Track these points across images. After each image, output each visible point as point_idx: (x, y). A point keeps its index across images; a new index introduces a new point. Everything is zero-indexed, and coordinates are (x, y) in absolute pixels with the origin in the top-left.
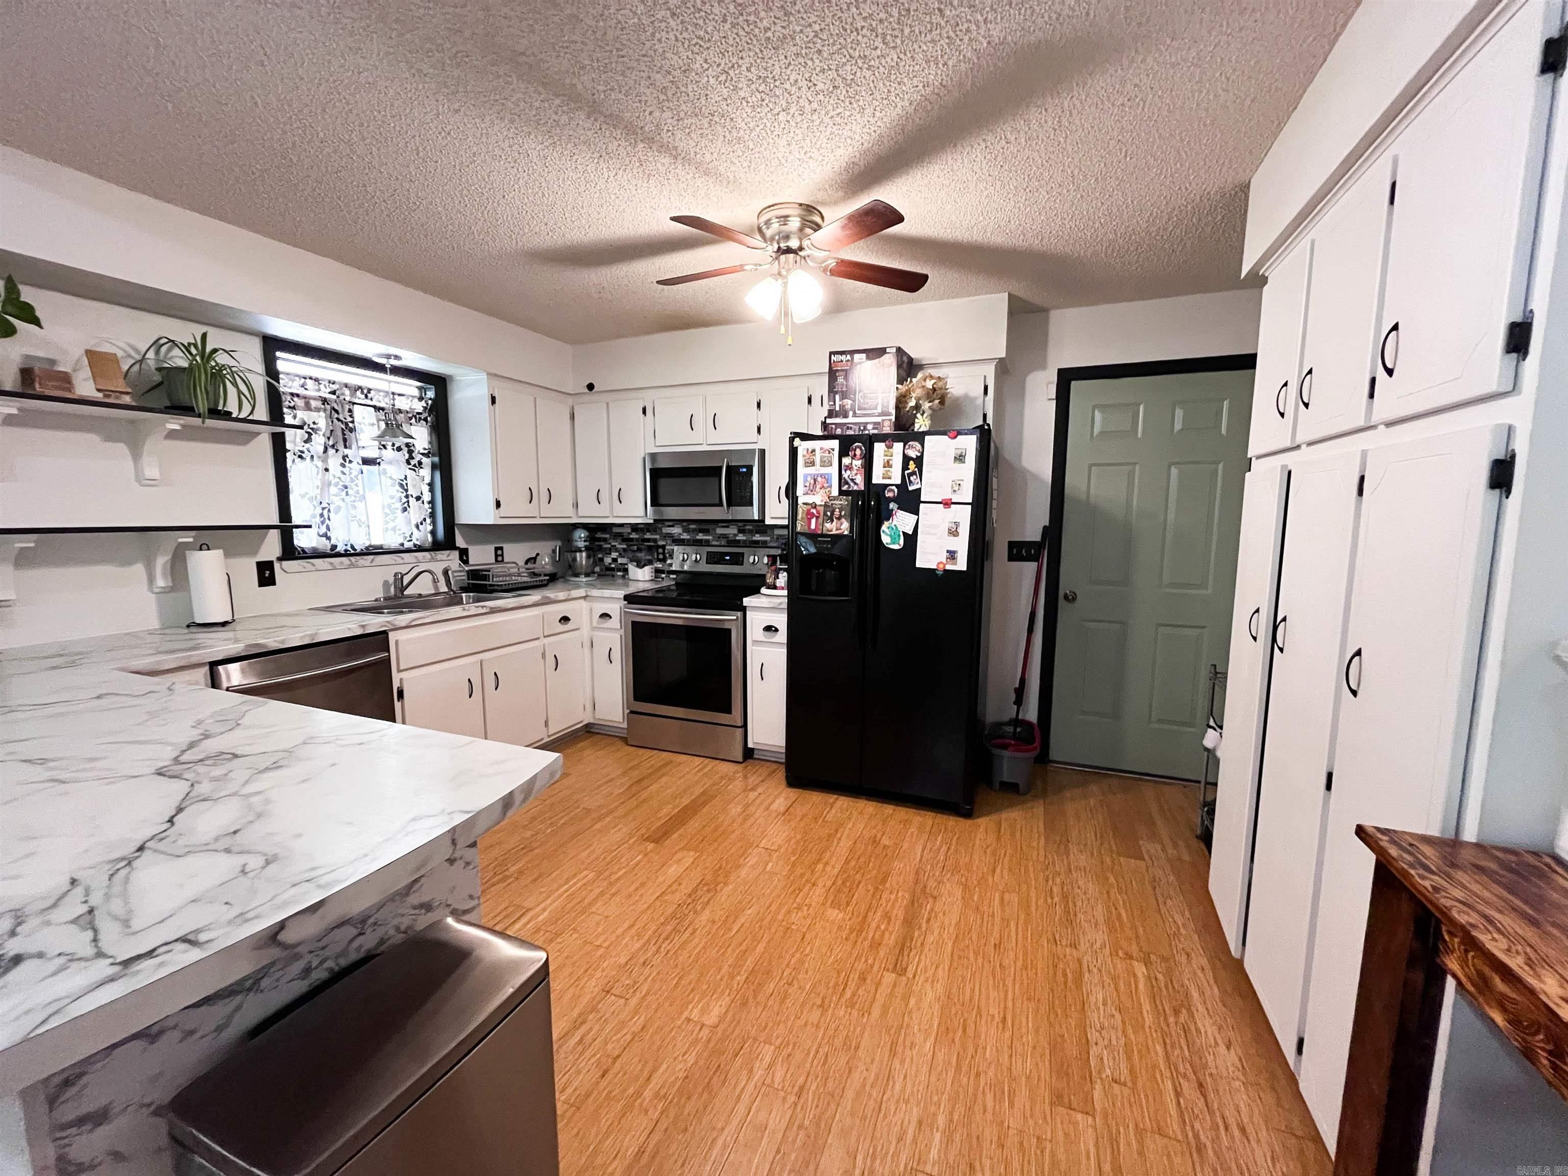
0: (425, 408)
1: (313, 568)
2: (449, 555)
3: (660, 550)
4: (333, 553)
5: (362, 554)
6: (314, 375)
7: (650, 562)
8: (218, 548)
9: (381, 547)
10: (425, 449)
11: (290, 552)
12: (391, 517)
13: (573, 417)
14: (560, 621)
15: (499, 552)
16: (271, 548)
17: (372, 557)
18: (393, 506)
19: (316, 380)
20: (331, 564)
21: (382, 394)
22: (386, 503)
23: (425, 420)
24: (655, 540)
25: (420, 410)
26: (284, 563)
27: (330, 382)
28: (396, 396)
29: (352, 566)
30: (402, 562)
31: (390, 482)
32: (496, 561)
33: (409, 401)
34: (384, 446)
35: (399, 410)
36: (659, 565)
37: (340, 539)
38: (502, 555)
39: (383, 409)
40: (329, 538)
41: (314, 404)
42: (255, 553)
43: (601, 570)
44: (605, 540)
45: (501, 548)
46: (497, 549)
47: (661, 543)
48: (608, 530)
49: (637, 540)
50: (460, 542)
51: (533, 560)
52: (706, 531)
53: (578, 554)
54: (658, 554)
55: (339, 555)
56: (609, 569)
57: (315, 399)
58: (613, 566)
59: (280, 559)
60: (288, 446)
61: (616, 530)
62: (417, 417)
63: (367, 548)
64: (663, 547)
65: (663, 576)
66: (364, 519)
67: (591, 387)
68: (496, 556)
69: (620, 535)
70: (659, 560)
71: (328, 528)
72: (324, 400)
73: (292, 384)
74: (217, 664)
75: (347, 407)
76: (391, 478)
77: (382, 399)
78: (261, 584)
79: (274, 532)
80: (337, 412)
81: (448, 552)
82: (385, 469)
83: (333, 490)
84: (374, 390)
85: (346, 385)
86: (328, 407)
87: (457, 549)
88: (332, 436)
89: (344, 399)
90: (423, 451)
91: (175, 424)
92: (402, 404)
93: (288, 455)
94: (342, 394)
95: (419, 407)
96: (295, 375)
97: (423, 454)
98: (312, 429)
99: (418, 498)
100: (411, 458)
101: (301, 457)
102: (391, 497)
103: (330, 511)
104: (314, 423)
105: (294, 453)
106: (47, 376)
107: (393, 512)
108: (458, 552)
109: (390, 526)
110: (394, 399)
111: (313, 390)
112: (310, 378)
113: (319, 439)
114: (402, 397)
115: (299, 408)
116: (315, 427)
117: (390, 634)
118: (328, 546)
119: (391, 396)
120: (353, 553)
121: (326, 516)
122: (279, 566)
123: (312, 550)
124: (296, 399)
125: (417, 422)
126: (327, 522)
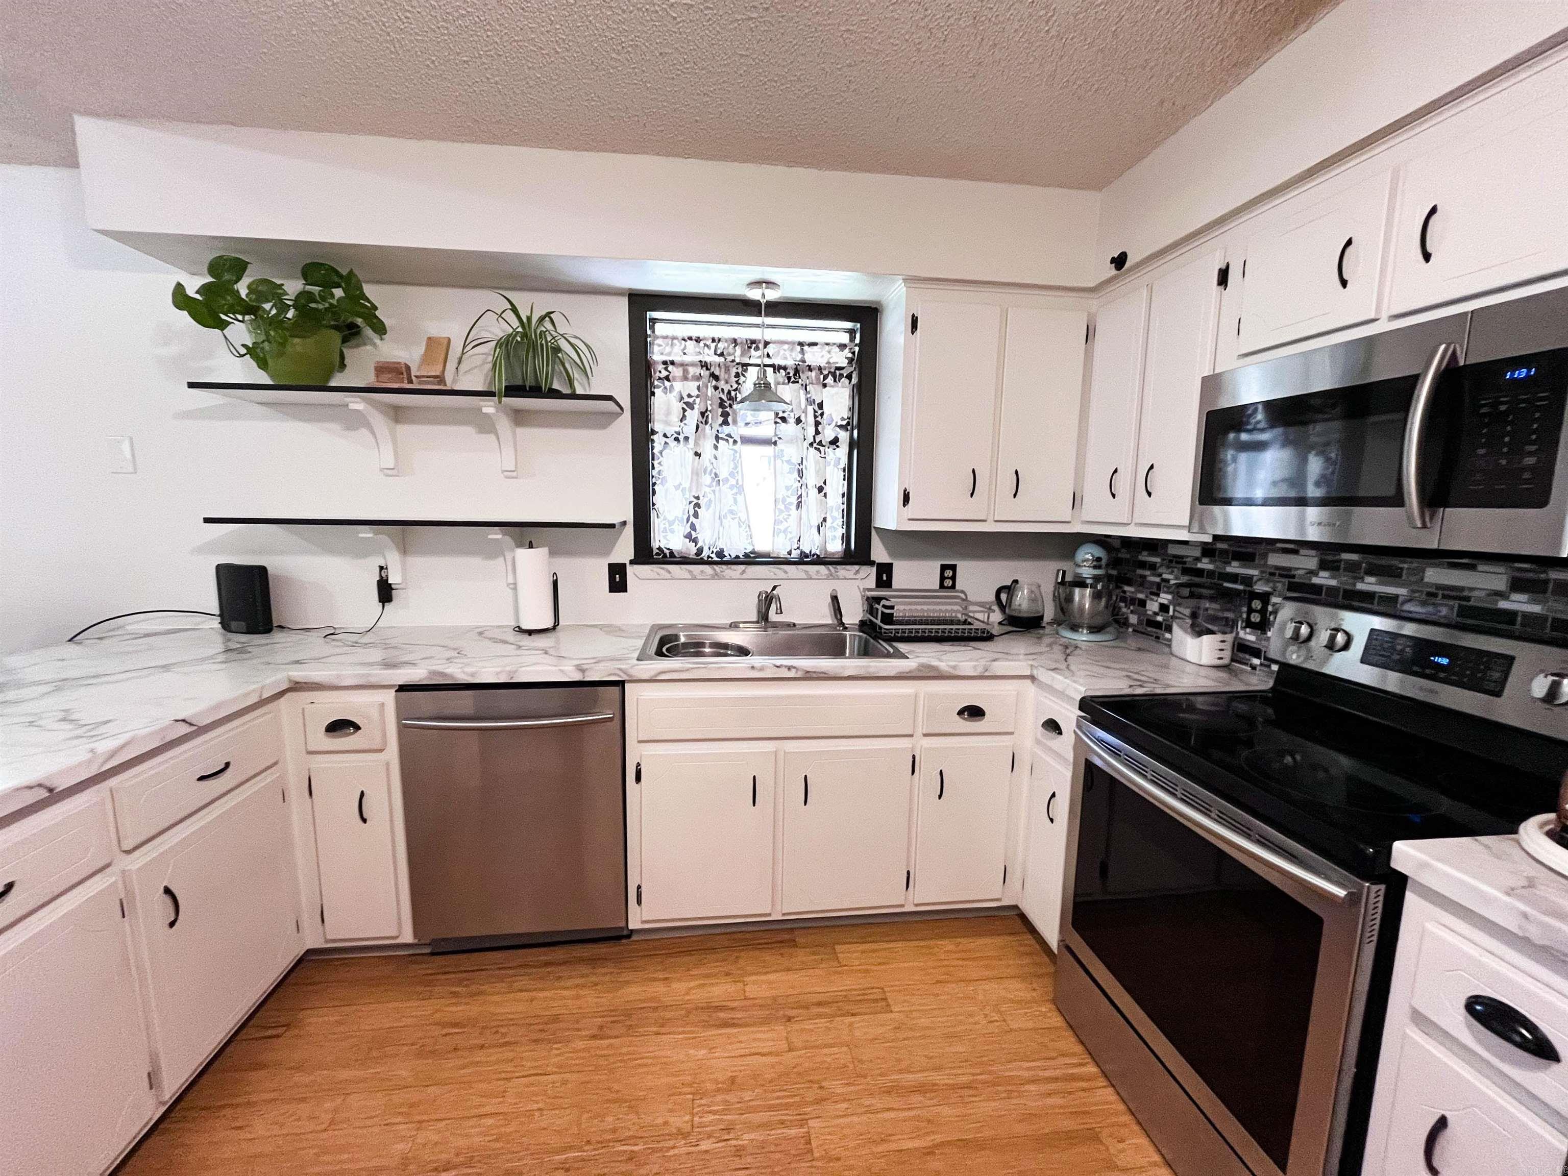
0: (851, 361)
1: (669, 576)
2: (857, 572)
3: (1257, 604)
4: (698, 560)
5: (736, 561)
6: (694, 335)
7: (1228, 626)
8: (543, 546)
9: (767, 555)
10: (843, 419)
11: (645, 553)
12: (784, 515)
13: (1089, 335)
14: (961, 713)
15: (949, 573)
16: (624, 550)
17: (743, 567)
18: (788, 500)
19: (698, 340)
20: (690, 572)
21: (786, 347)
22: (780, 496)
23: (849, 377)
24: (1248, 581)
25: (843, 363)
26: (635, 566)
27: (713, 340)
28: (806, 348)
29: (716, 577)
30: (785, 576)
31: (786, 467)
32: (942, 586)
33: (825, 353)
34: (784, 419)
35: (809, 366)
36: (1249, 637)
37: (707, 542)
38: (953, 578)
39: (785, 368)
40: (695, 541)
41: (692, 371)
42: (607, 552)
43: (1140, 622)
44: (1153, 567)
45: (953, 568)
46: (944, 568)
47: (1260, 587)
48: (1161, 551)
49: (1211, 573)
50: (879, 553)
51: (1010, 589)
52: (1390, 574)
53: (1077, 591)
54: (1250, 611)
55: (702, 562)
56: (1152, 623)
57: (693, 365)
58: (1160, 618)
59: (632, 562)
60: (658, 426)
61: (1173, 550)
62: (836, 374)
63: (746, 555)
64: (1265, 598)
65: (1256, 661)
66: (743, 517)
67: (1119, 261)
68: (943, 578)
69: (1178, 560)
70: (1249, 624)
71: (693, 527)
72: (705, 365)
73: (668, 349)
74: (402, 688)
75: (733, 371)
76: (788, 462)
77: (788, 353)
78: (612, 590)
79: (629, 531)
80: (717, 378)
81: (857, 567)
82: (782, 451)
83: (707, 479)
84: (775, 342)
85: (735, 341)
86: (705, 373)
87: (872, 563)
88: (707, 410)
89: (733, 361)
90: (840, 423)
91: (488, 407)
92: (814, 357)
93: (655, 437)
94: (729, 354)
95: (841, 359)
96: (674, 338)
97: (841, 427)
98: (687, 403)
99: (820, 489)
100: (817, 432)
101: (677, 439)
102: (788, 488)
103: (698, 505)
104: (689, 396)
105: (665, 436)
106: (382, 369)
107: (787, 509)
108: (874, 569)
109: (782, 527)
110: (802, 352)
111: (693, 354)
112: (690, 338)
113: (693, 416)
114: (815, 347)
115: (674, 379)
116: (691, 400)
117: (627, 685)
118: (692, 550)
119: (798, 348)
120: (721, 560)
121: (692, 512)
122: (631, 570)
123: (672, 554)
124: (670, 368)
125: (835, 381)
126: (692, 519)
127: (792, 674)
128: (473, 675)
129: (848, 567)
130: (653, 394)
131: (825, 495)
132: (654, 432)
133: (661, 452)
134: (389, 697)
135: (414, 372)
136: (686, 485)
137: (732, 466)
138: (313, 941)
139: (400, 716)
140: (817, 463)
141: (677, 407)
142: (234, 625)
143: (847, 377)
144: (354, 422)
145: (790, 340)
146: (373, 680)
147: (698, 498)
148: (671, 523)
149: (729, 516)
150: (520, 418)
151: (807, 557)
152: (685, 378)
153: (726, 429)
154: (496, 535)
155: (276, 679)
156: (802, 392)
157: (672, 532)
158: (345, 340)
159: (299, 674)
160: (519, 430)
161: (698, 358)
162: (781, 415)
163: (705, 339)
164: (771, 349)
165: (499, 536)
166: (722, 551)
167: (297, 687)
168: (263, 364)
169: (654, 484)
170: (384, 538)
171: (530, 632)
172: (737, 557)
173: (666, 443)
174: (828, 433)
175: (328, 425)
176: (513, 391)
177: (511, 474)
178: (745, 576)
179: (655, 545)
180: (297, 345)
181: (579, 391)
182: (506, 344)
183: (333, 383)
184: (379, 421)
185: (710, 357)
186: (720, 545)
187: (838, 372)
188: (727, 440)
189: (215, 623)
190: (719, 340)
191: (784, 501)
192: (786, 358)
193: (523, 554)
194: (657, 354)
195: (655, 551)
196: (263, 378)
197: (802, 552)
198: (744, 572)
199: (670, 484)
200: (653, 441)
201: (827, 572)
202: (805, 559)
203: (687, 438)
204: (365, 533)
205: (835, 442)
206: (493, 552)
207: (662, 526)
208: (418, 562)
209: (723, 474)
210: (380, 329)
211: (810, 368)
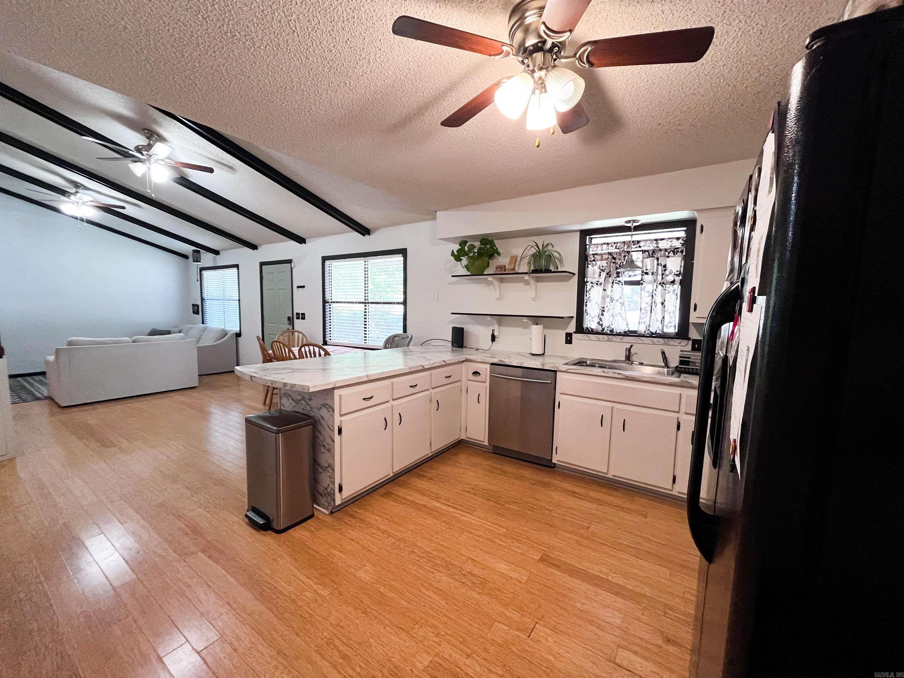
0: (683, 244)
1: (590, 339)
2: (680, 343)
4: (602, 333)
6: (607, 242)
8: (541, 324)
9: (635, 333)
10: (677, 271)
11: (580, 329)
12: (645, 315)
16: (572, 327)
18: (647, 309)
19: (608, 244)
20: (598, 338)
21: (649, 242)
22: (643, 307)
23: (682, 252)
25: (679, 246)
26: (576, 334)
27: (615, 243)
28: (659, 241)
29: (609, 340)
30: (641, 342)
31: (647, 294)
33: (669, 242)
34: (646, 273)
37: (606, 326)
39: (648, 251)
40: (601, 325)
41: (605, 257)
42: (566, 328)
50: (694, 334)
57: (605, 254)
59: (574, 332)
60: (589, 279)
62: (675, 251)
63: (625, 332)
71: (601, 320)
72: (610, 254)
73: (595, 249)
74: (492, 364)
75: (623, 255)
76: (648, 292)
77: (650, 245)
78: (566, 343)
79: (574, 321)
80: (614, 258)
81: (680, 340)
82: (645, 287)
83: (608, 300)
84: (643, 241)
85: (624, 242)
86: (610, 257)
87: (689, 339)
88: (610, 272)
89: (624, 250)
90: (676, 273)
91: (526, 277)
92: (663, 245)
93: (588, 284)
94: (621, 248)
95: (678, 244)
96: (597, 244)
97: (676, 275)
98: (601, 270)
99: (662, 304)
100: (663, 278)
101: (597, 284)
102: (647, 303)
103: (603, 311)
104: (603, 267)
105: (592, 283)
106: (498, 268)
107: (647, 313)
108: (690, 342)
109: (643, 321)
110: (657, 243)
111: (605, 250)
112: (604, 244)
113: (604, 274)
114: (664, 241)
115: (597, 260)
116: (603, 268)
117: (557, 373)
118: (600, 329)
119: (655, 242)
120: (612, 333)
121: (600, 313)
122: (574, 336)
123: (592, 330)
124: (595, 256)
125: (674, 254)
126: (600, 316)
127: (620, 376)
128: (510, 362)
129: (675, 340)
130: (588, 267)
131: (664, 307)
132: (587, 282)
133: (590, 290)
134: (488, 367)
135: (507, 268)
136: (600, 302)
137: (621, 294)
138: (463, 437)
139: (491, 372)
140: (661, 291)
141: (598, 271)
142: (454, 345)
143: (681, 252)
144: (490, 283)
145: (651, 239)
146: (485, 361)
147: (604, 308)
148: (593, 318)
149: (618, 315)
150: (538, 280)
151: (653, 334)
152: (602, 260)
153: (618, 279)
154: (525, 320)
155: (462, 358)
156: (656, 261)
157: (593, 321)
158: (489, 258)
159: (468, 357)
160: (538, 284)
161: (607, 251)
162: (645, 271)
163: (611, 243)
164: (642, 244)
165: (526, 320)
166: (613, 329)
167: (467, 360)
168: (468, 270)
169: (586, 302)
170: (494, 320)
171: (534, 355)
172: (620, 333)
173: (592, 286)
174: (670, 278)
175: (482, 285)
176: (534, 272)
177: (534, 299)
178: (622, 341)
179: (585, 326)
180: (477, 263)
181: (560, 270)
182: (534, 255)
183: (485, 273)
184: (496, 283)
185: (613, 250)
186: (613, 327)
187: (676, 250)
188: (618, 284)
189: (450, 344)
190: (617, 243)
191: (645, 309)
192: (649, 247)
193: (534, 327)
194: (591, 251)
195: (585, 329)
196: (469, 273)
197: (651, 332)
198: (621, 339)
199: (593, 302)
200: (587, 285)
201: (664, 342)
202: (653, 335)
203: (601, 284)
204: (489, 318)
205: (673, 282)
206: (526, 327)
207: (589, 319)
208: (504, 329)
209: (616, 297)
210: (499, 254)
211: (660, 250)
